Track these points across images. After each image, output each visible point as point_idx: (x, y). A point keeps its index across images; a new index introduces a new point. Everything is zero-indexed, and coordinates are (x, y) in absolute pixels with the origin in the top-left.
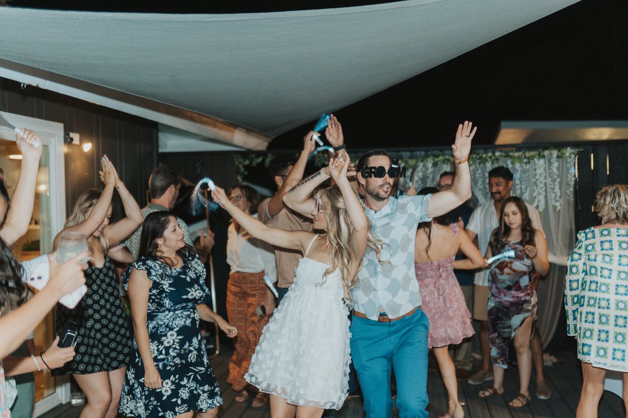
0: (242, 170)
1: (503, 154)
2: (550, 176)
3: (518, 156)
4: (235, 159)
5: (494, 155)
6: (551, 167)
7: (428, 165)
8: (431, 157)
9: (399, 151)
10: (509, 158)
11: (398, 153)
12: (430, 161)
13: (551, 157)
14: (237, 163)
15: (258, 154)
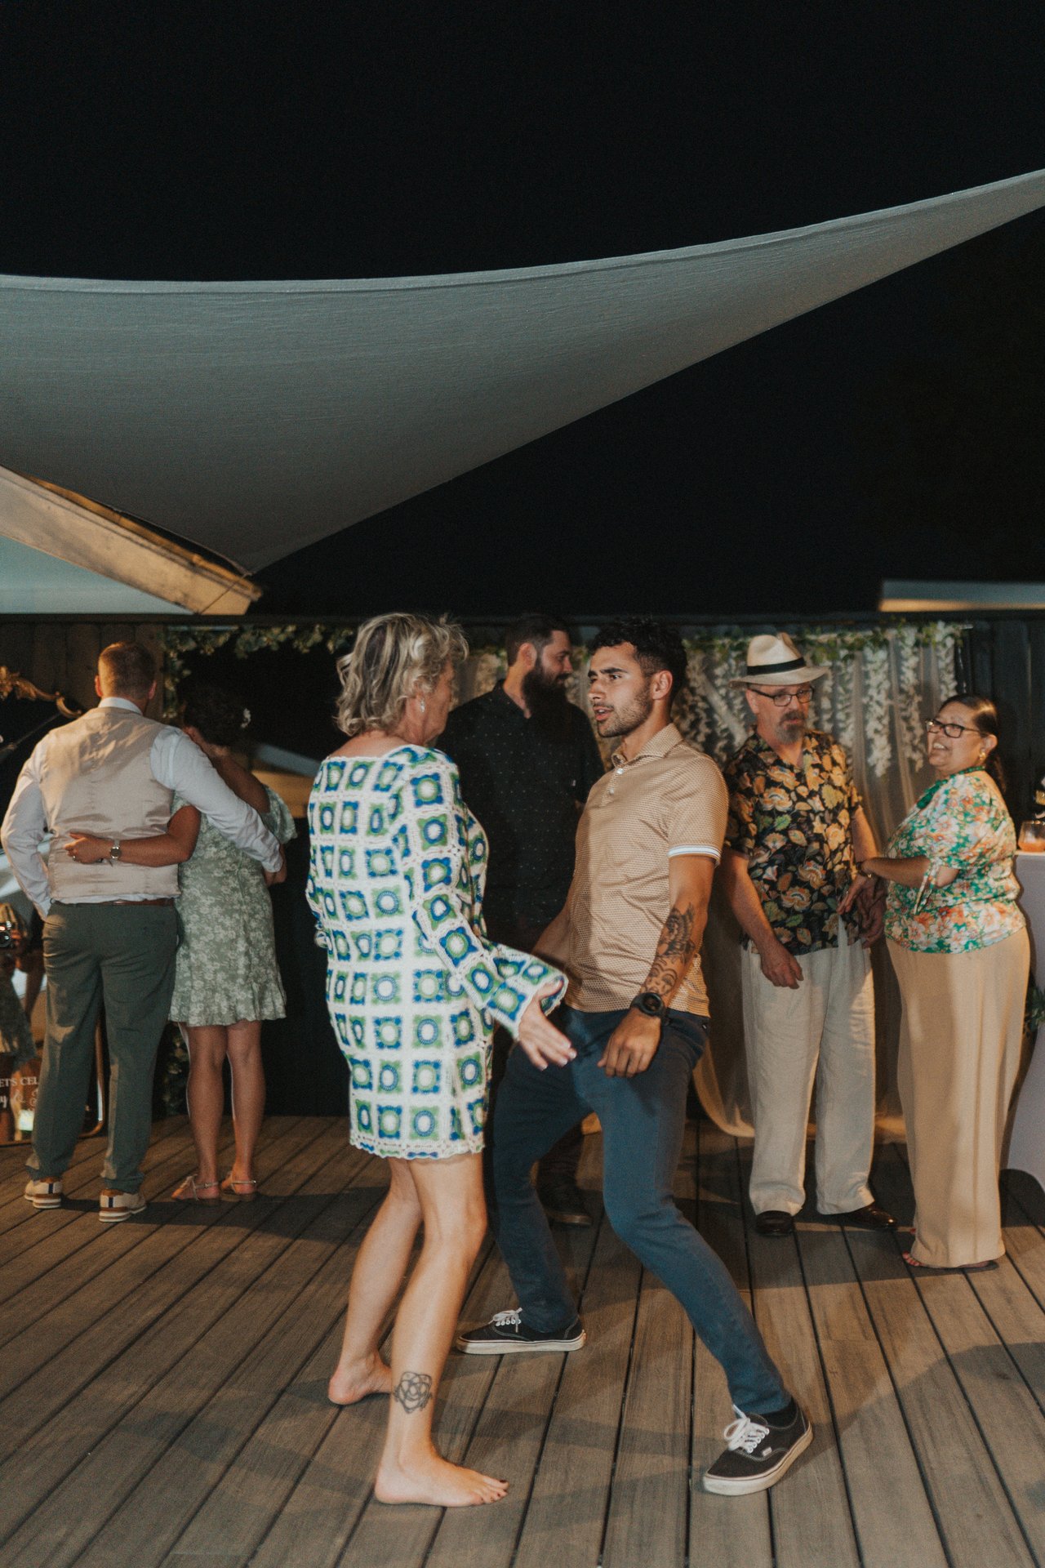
2: (900, 690)
3: (828, 643)
6: (903, 669)
13: (901, 644)
14: (163, 646)
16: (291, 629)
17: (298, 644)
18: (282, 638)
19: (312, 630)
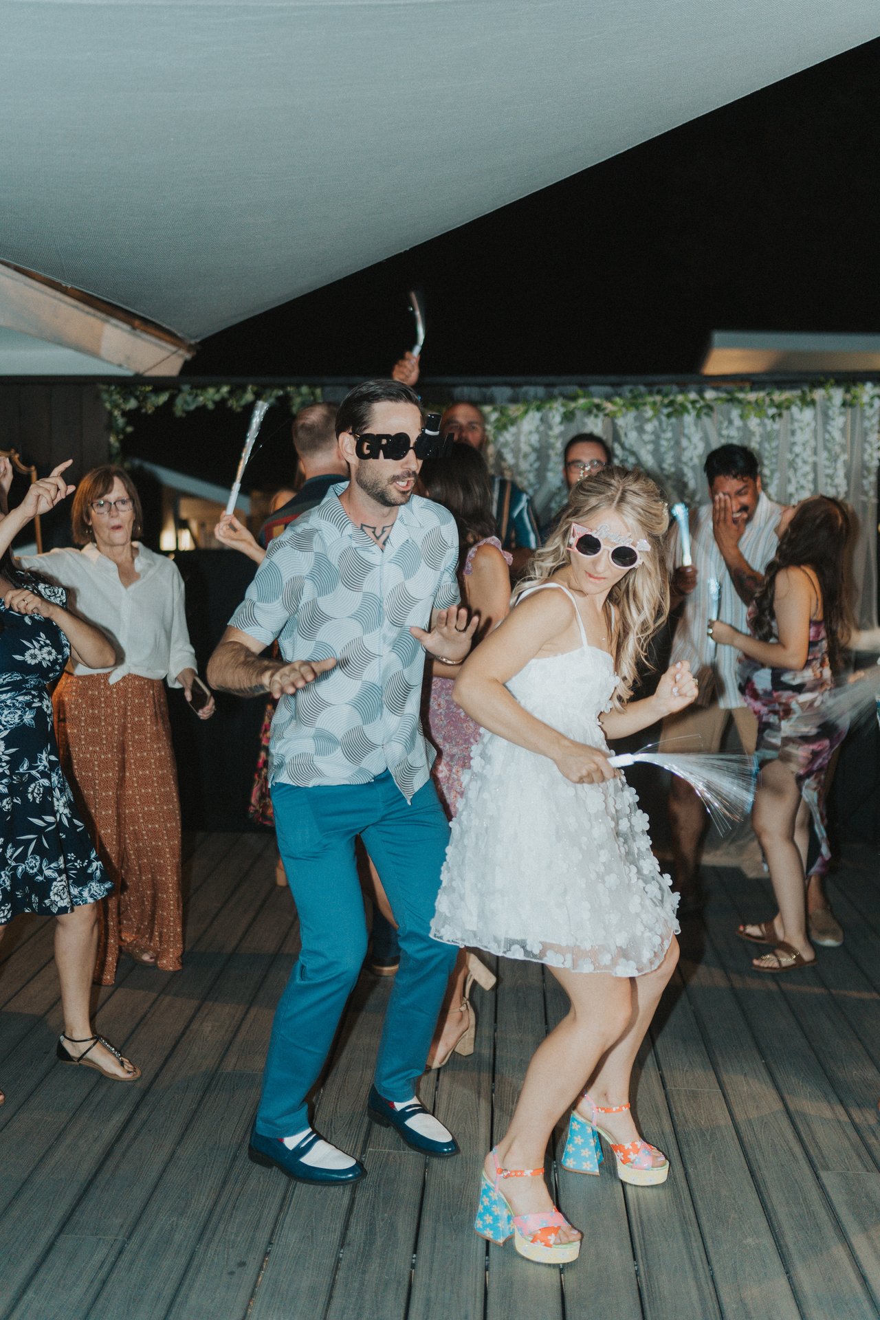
0: (121, 421)
1: (724, 395)
2: (826, 448)
3: (756, 402)
4: (105, 396)
5: (703, 398)
6: (829, 428)
7: (554, 417)
8: (560, 400)
9: (488, 385)
10: (736, 404)
11: (484, 390)
12: (557, 410)
13: (829, 404)
14: (108, 405)
15: (160, 384)
16: (225, 389)
17: (232, 403)
18: (217, 397)
19: (244, 391)
